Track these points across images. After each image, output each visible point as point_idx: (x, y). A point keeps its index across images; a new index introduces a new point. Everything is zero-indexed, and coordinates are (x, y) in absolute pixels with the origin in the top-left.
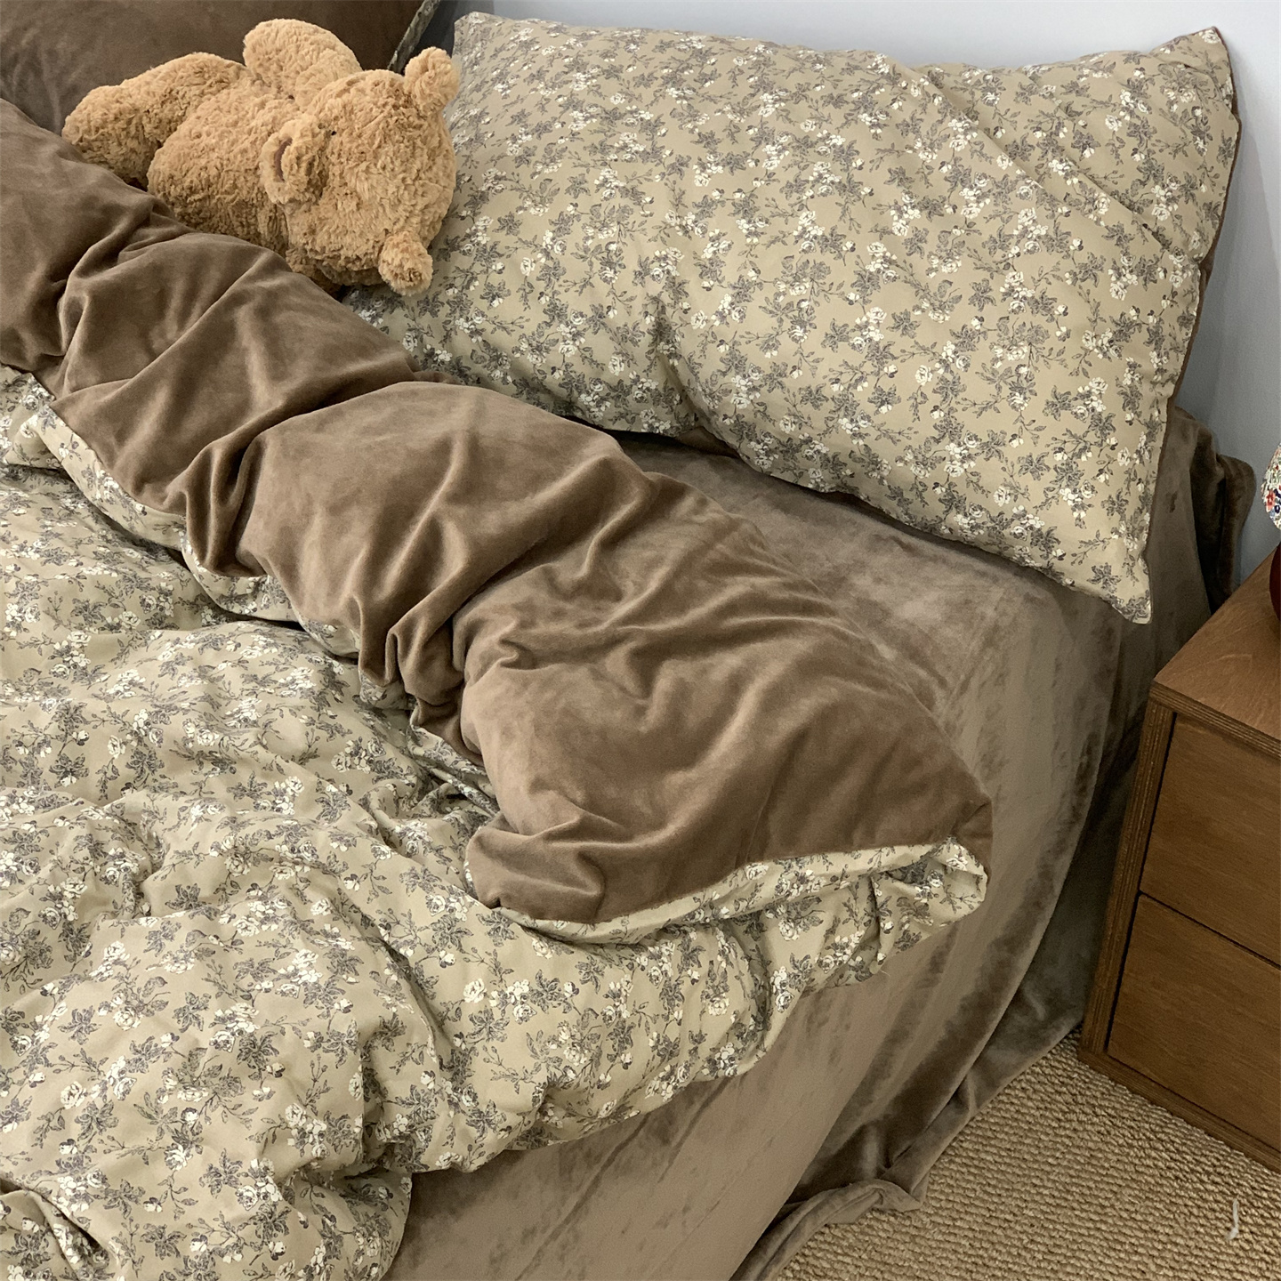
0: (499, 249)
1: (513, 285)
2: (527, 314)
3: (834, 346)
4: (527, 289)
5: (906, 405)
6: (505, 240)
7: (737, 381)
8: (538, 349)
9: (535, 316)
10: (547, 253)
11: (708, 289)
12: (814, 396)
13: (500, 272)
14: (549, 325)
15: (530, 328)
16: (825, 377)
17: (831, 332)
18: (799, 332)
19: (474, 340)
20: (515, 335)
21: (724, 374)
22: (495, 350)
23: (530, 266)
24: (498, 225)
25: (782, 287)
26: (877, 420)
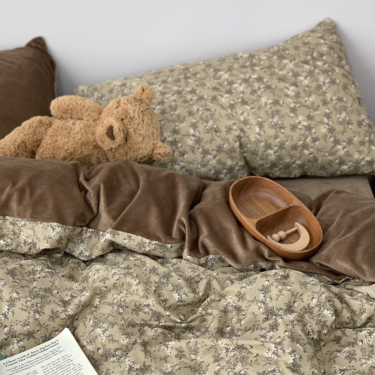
0: (177, 140)
1: (187, 149)
2: (196, 156)
3: (295, 131)
4: (192, 149)
5: (322, 140)
6: (178, 137)
7: (270, 152)
8: (204, 166)
9: (199, 156)
10: (194, 136)
11: (250, 128)
12: (295, 147)
13: (181, 147)
14: (204, 157)
15: (199, 160)
16: (296, 140)
17: (291, 127)
18: (283, 131)
19: (182, 171)
20: (196, 164)
21: (265, 151)
22: (190, 171)
23: (190, 142)
24: (172, 134)
25: (271, 120)
26: (315, 147)
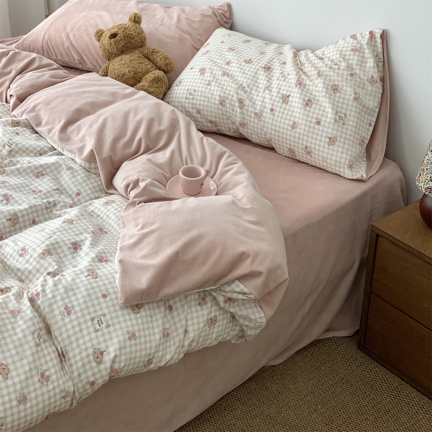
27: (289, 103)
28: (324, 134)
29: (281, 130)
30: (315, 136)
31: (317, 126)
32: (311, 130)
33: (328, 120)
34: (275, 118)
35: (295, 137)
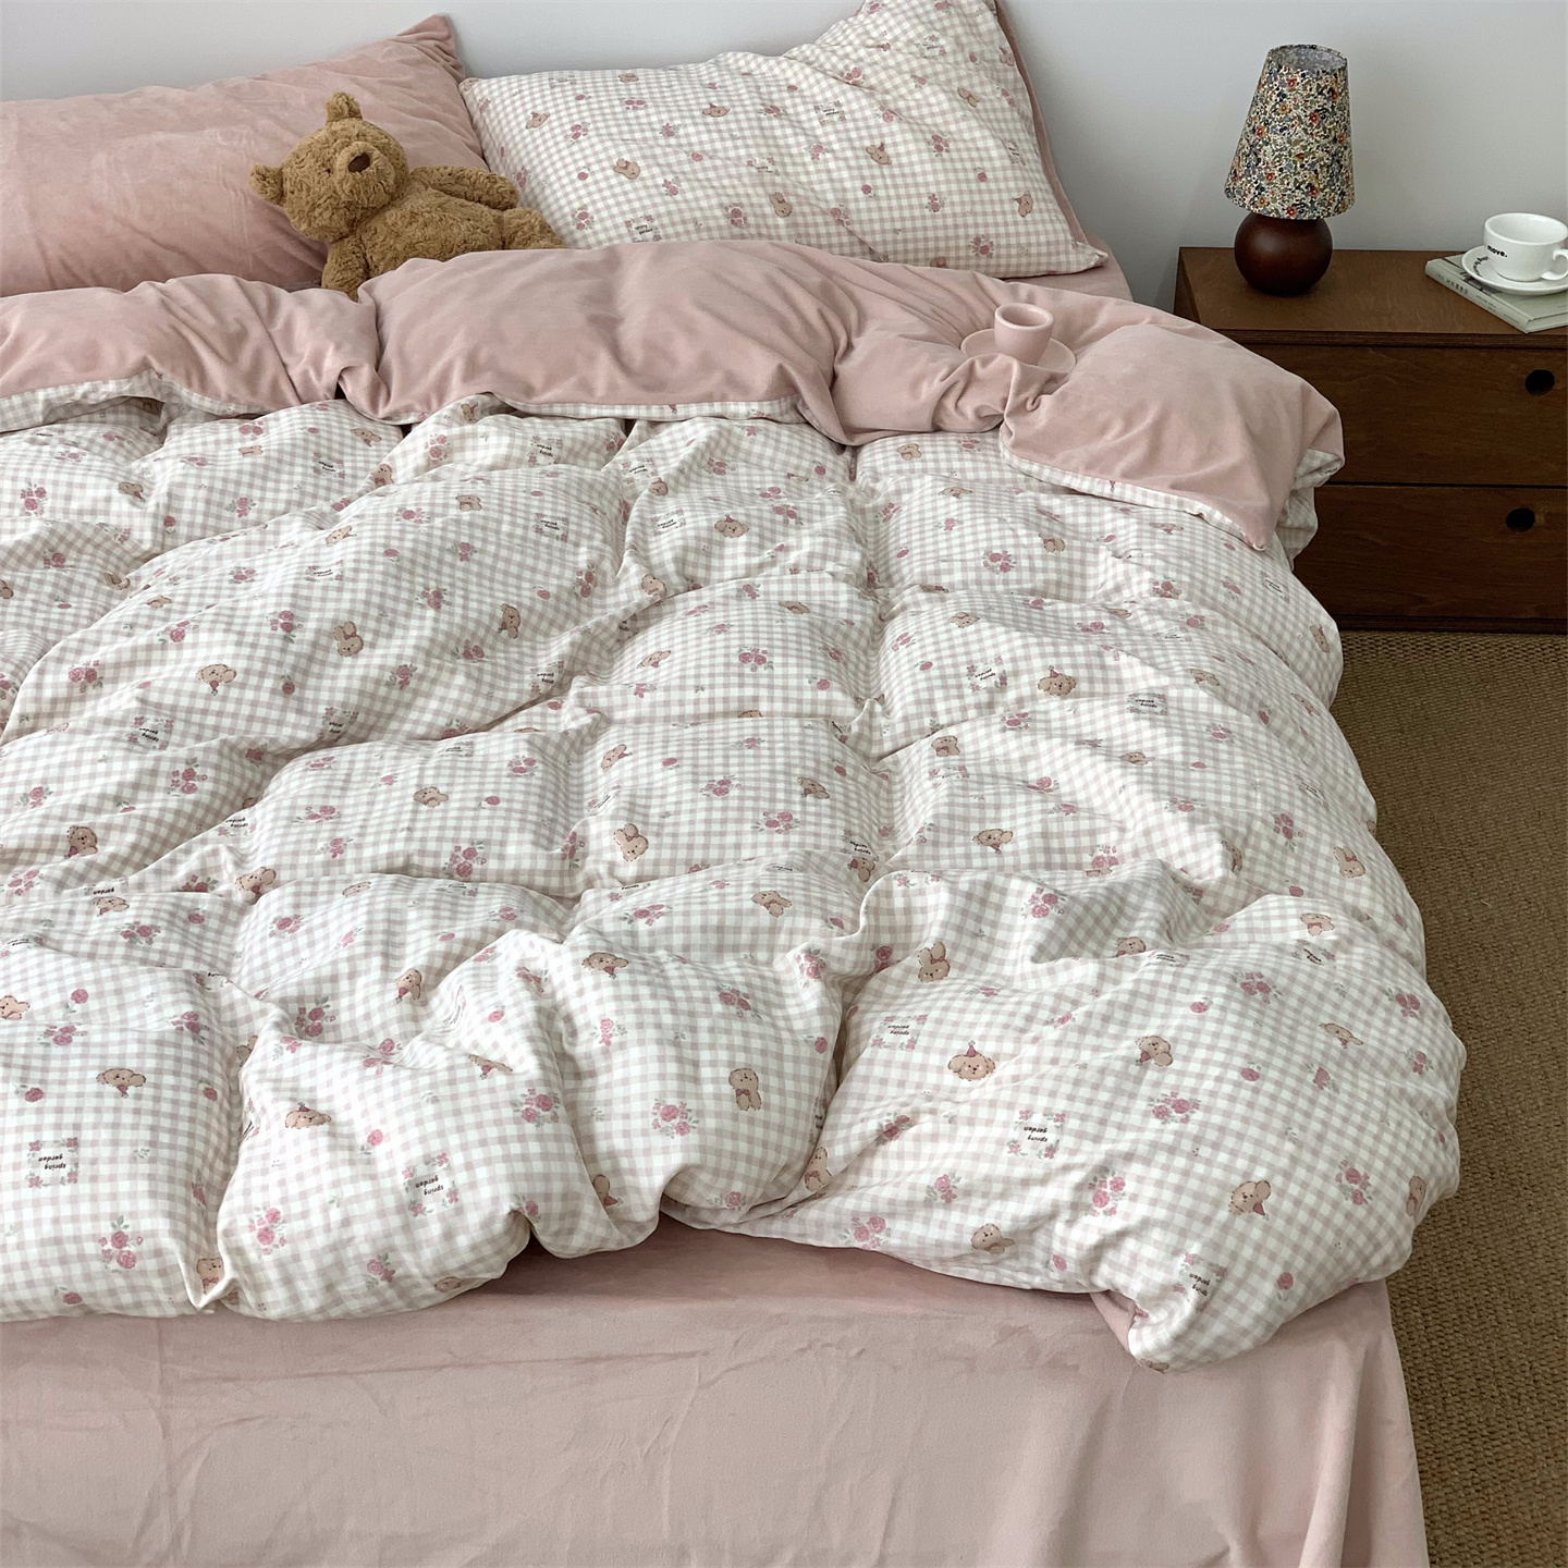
27: (894, 161)
28: (1005, 196)
29: (908, 224)
30: (988, 208)
31: (983, 186)
32: (976, 197)
33: (998, 164)
34: (884, 204)
35: (946, 227)
